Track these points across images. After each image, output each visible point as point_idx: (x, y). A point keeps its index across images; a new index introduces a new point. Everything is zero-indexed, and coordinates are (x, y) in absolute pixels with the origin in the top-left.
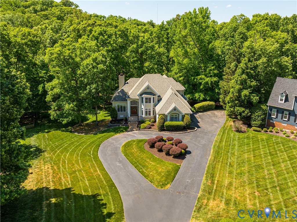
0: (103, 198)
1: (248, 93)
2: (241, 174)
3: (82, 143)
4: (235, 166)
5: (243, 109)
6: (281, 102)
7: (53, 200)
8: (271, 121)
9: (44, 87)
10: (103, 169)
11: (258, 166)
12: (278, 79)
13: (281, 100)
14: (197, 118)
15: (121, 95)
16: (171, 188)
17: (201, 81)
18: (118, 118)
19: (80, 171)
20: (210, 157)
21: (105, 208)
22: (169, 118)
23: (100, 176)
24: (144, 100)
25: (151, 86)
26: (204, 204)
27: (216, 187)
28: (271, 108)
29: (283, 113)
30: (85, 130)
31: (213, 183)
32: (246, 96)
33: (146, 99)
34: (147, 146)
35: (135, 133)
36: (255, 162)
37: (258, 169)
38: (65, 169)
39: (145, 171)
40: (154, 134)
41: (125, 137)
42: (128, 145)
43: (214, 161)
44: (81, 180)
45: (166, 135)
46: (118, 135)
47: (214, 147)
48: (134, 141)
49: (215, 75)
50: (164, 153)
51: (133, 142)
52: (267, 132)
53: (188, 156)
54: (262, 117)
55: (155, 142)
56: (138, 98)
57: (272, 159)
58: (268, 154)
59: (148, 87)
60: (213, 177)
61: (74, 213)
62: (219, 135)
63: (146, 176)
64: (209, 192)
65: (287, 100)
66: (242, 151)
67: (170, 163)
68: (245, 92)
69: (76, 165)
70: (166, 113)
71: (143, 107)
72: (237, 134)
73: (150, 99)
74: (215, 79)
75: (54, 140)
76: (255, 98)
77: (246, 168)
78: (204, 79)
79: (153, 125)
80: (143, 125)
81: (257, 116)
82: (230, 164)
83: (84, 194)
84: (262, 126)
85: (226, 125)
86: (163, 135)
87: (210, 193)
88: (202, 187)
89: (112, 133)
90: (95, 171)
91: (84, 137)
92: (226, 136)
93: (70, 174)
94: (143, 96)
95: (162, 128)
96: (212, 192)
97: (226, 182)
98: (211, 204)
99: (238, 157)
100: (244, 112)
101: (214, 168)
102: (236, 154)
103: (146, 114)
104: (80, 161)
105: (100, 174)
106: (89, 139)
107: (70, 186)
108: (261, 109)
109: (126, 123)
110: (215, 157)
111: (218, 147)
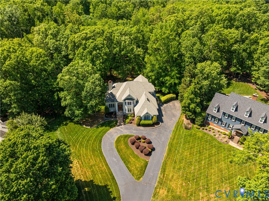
0: (110, 188)
1: (194, 107)
2: (179, 169)
3: (90, 137)
4: (178, 162)
5: (191, 114)
6: (215, 112)
7: (86, 189)
8: (208, 121)
9: (58, 95)
10: (107, 165)
11: (190, 162)
12: (216, 93)
13: (215, 111)
14: (162, 111)
15: (111, 97)
16: (142, 180)
17: (167, 82)
18: (110, 112)
19: (94, 165)
20: (165, 154)
21: (112, 194)
22: (143, 118)
23: (106, 170)
24: (127, 103)
25: (131, 95)
26: (157, 192)
27: (165, 180)
28: (208, 114)
29: (215, 118)
31: (164, 177)
32: (192, 108)
33: (128, 103)
35: (122, 128)
36: (189, 159)
37: (189, 165)
38: (86, 163)
39: (129, 166)
41: (116, 132)
42: (118, 141)
43: (167, 158)
44: (97, 173)
46: (111, 130)
47: (169, 144)
49: (177, 78)
50: (139, 151)
51: (121, 138)
53: (153, 153)
54: (201, 120)
55: (135, 141)
56: (123, 101)
57: (199, 156)
58: (198, 152)
59: (129, 95)
60: (164, 172)
61: (98, 198)
62: (174, 131)
63: (130, 171)
65: (218, 111)
66: (184, 149)
67: (142, 159)
69: (91, 160)
70: (142, 116)
71: (126, 107)
72: (185, 130)
73: (131, 103)
74: (177, 81)
76: (198, 110)
77: (182, 165)
78: (169, 81)
79: (133, 120)
80: (127, 121)
81: (199, 120)
82: (175, 161)
83: (100, 185)
84: (201, 126)
85: (180, 120)
86: (140, 130)
88: (158, 179)
89: (108, 128)
90: (103, 166)
91: (90, 131)
92: (178, 133)
93: (90, 169)
94: (126, 101)
95: (139, 125)
96: (162, 183)
97: (170, 176)
98: (160, 192)
99: (181, 155)
100: (191, 116)
101: (166, 164)
102: (180, 152)
103: (128, 111)
104: (92, 156)
105: (106, 168)
106: (93, 133)
107: (92, 179)
108: (201, 115)
109: (116, 117)
110: (168, 154)
111: (171, 145)
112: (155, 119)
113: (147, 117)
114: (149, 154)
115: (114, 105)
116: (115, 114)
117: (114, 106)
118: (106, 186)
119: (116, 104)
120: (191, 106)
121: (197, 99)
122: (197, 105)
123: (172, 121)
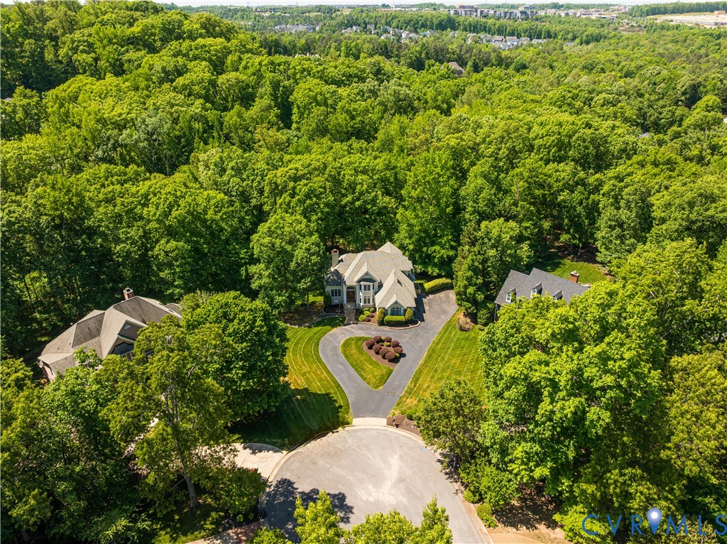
0: (334, 396)
1: (472, 292)
3: (299, 339)
4: (439, 371)
5: (470, 305)
6: (508, 301)
7: (299, 397)
9: (247, 271)
10: (328, 372)
12: (512, 272)
13: (508, 299)
14: (425, 305)
15: (335, 278)
16: (383, 389)
17: (434, 254)
18: (333, 304)
19: (309, 373)
20: (421, 362)
21: (337, 402)
22: (389, 312)
23: (327, 378)
24: (363, 287)
25: (370, 272)
26: (403, 401)
27: (416, 389)
30: (296, 320)
31: (415, 386)
32: (470, 294)
33: (365, 286)
34: (365, 348)
35: (352, 328)
36: (458, 368)
39: (363, 374)
40: (371, 330)
41: (343, 334)
42: (346, 344)
43: (423, 366)
44: (313, 381)
45: (386, 332)
46: (335, 330)
48: (352, 339)
50: (380, 357)
51: (352, 341)
53: (402, 359)
54: (487, 315)
55: (373, 344)
56: (355, 284)
59: (367, 274)
60: (417, 381)
61: (317, 405)
62: (440, 333)
63: (365, 379)
64: (409, 393)
66: (453, 356)
67: (385, 365)
68: (471, 290)
70: (387, 307)
71: (361, 294)
72: (459, 332)
73: (369, 286)
74: (451, 253)
76: (480, 297)
77: (447, 373)
79: (373, 317)
80: (362, 317)
81: (483, 315)
82: (436, 369)
83: (319, 393)
84: (486, 324)
85: (454, 318)
86: (383, 331)
87: (410, 394)
88: (406, 389)
89: (328, 327)
90: (322, 373)
91: (299, 331)
92: (446, 335)
93: (303, 376)
94: (362, 282)
95: (382, 323)
96: (412, 392)
97: (426, 385)
98: (408, 401)
99: (446, 362)
100: (470, 308)
101: (421, 372)
102: (446, 358)
103: (365, 302)
104: (305, 362)
105: (327, 376)
106: (305, 334)
107: (306, 386)
108: (486, 307)
109: (342, 312)
110: (426, 362)
111: (433, 350)
112: (409, 314)
113: (396, 310)
114: (395, 360)
115: (340, 291)
116: (342, 306)
117: (339, 293)
118: (328, 394)
119: (345, 288)
120: (468, 291)
121: (478, 279)
122: (479, 289)
123: (440, 320)
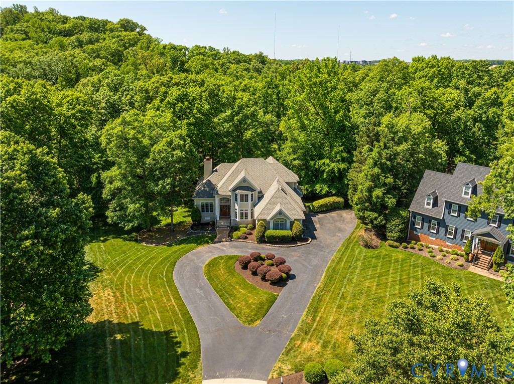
0: (178, 335)
1: (380, 194)
2: (353, 309)
3: (151, 259)
4: (348, 298)
5: (376, 215)
6: (428, 207)
7: (119, 337)
8: (415, 232)
10: (178, 298)
11: (378, 299)
12: (427, 173)
13: (428, 204)
14: (315, 223)
15: (207, 189)
16: (261, 325)
18: (202, 221)
19: (149, 299)
20: (319, 285)
21: (180, 347)
22: (271, 225)
23: (174, 306)
24: (239, 197)
25: (249, 179)
26: (296, 346)
27: (317, 326)
28: (415, 215)
29: (430, 222)
30: (156, 238)
31: (314, 320)
32: (378, 197)
33: (242, 196)
34: (238, 266)
35: (224, 246)
36: (375, 293)
37: (377, 303)
38: (131, 296)
39: (231, 302)
40: (250, 248)
41: (211, 252)
42: (213, 264)
43: (322, 291)
44: (151, 312)
45: (266, 249)
46: (201, 248)
47: (328, 270)
48: (221, 258)
49: (343, 160)
50: (259, 278)
51: (221, 260)
52: (407, 248)
53: (290, 282)
54: (400, 227)
55: (250, 262)
56: (230, 194)
57: (400, 289)
58: (398, 282)
59: (244, 180)
60: (316, 312)
61: (143, 353)
62: (339, 251)
63: (232, 309)
64: (306, 331)
65: (435, 204)
66: (364, 277)
67: (265, 291)
68: (378, 192)
69: (144, 291)
70: (268, 219)
71: (237, 207)
72: (364, 249)
73: (247, 196)
75: (113, 253)
76: (391, 201)
77: (361, 302)
78: (329, 165)
79: (251, 234)
80: (236, 234)
81: (394, 227)
82: (343, 295)
83: (154, 330)
84: (400, 240)
85: (353, 235)
86: (263, 249)
87: (306, 333)
88: (299, 325)
89: (193, 245)
90: (169, 300)
91: (155, 250)
92: (348, 253)
93: (138, 304)
94: (237, 192)
95: (262, 240)
96: (309, 331)
97: (331, 320)
98: (304, 346)
99: (356, 286)
100: (376, 218)
101: (320, 300)
102: (354, 281)
103: (242, 217)
104: (149, 285)
105: (174, 304)
106: (161, 253)
107: (137, 319)
108: (399, 216)
109: (214, 229)
110: (325, 285)
111: (333, 270)
112: (298, 227)
113: (280, 221)
114: (280, 282)
115: (211, 205)
116: (213, 224)
117: (209, 208)
118: (167, 333)
119: (217, 200)
120: (374, 194)
121: (387, 177)
122: (388, 192)
